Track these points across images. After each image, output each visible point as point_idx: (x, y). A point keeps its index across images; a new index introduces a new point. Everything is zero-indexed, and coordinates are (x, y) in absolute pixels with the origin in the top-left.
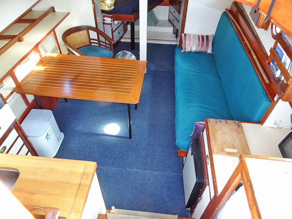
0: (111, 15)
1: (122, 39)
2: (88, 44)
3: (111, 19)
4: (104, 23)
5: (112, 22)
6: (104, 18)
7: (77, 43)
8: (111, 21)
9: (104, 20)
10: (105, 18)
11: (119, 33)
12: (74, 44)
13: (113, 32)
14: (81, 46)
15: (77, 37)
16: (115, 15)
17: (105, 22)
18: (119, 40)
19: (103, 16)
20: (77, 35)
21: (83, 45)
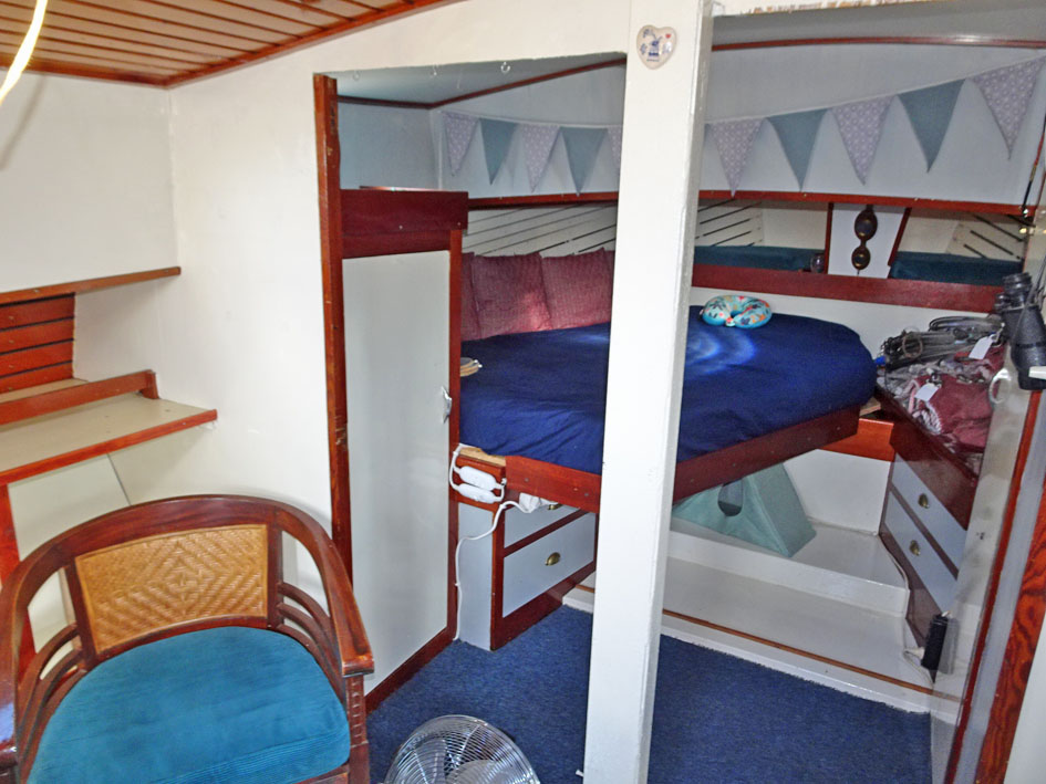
0: (500, 461)
1: (575, 591)
2: (260, 610)
3: (499, 481)
4: (455, 497)
5: (499, 499)
6: (460, 467)
7: (177, 596)
8: (496, 492)
9: (458, 480)
10: (466, 473)
11: (556, 557)
12: (154, 598)
13: (501, 552)
14: (206, 617)
15: (189, 560)
16: (522, 461)
17: (462, 489)
18: (556, 595)
19: (459, 457)
20: (193, 548)
21: (220, 615)
